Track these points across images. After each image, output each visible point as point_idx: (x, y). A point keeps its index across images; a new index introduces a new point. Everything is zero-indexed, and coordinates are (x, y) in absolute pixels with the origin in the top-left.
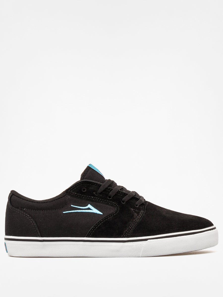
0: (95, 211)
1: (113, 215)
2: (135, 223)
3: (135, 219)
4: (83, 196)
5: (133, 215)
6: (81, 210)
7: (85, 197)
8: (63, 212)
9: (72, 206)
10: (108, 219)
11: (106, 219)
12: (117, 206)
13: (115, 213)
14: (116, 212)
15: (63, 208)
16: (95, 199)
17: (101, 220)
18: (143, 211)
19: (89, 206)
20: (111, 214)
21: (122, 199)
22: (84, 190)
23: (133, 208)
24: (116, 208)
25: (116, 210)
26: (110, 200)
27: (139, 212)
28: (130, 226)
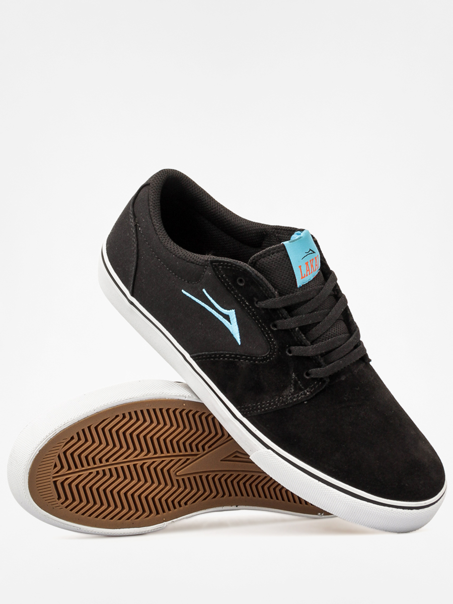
0: (234, 328)
1: (255, 361)
2: (273, 405)
3: (281, 397)
4: (233, 290)
5: (285, 387)
6: (213, 309)
7: (236, 294)
8: (183, 291)
9: (204, 290)
10: (240, 360)
11: (237, 358)
12: (275, 348)
13: (259, 361)
14: (262, 360)
15: (188, 282)
16: (249, 309)
17: (228, 354)
18: (311, 392)
19: (232, 313)
20: (252, 357)
21: (290, 346)
22: (241, 281)
23: (297, 375)
24: (271, 351)
25: (266, 356)
26: (272, 331)
27: (301, 390)
28: (261, 403)
